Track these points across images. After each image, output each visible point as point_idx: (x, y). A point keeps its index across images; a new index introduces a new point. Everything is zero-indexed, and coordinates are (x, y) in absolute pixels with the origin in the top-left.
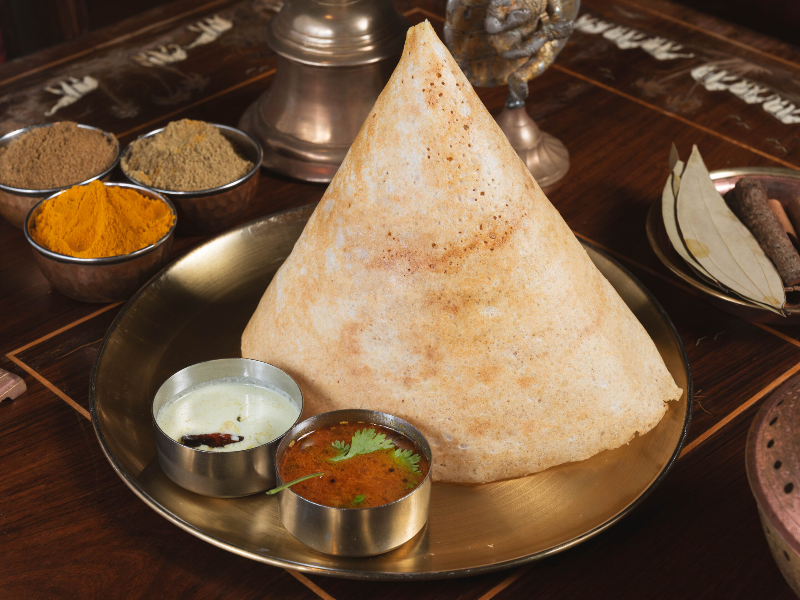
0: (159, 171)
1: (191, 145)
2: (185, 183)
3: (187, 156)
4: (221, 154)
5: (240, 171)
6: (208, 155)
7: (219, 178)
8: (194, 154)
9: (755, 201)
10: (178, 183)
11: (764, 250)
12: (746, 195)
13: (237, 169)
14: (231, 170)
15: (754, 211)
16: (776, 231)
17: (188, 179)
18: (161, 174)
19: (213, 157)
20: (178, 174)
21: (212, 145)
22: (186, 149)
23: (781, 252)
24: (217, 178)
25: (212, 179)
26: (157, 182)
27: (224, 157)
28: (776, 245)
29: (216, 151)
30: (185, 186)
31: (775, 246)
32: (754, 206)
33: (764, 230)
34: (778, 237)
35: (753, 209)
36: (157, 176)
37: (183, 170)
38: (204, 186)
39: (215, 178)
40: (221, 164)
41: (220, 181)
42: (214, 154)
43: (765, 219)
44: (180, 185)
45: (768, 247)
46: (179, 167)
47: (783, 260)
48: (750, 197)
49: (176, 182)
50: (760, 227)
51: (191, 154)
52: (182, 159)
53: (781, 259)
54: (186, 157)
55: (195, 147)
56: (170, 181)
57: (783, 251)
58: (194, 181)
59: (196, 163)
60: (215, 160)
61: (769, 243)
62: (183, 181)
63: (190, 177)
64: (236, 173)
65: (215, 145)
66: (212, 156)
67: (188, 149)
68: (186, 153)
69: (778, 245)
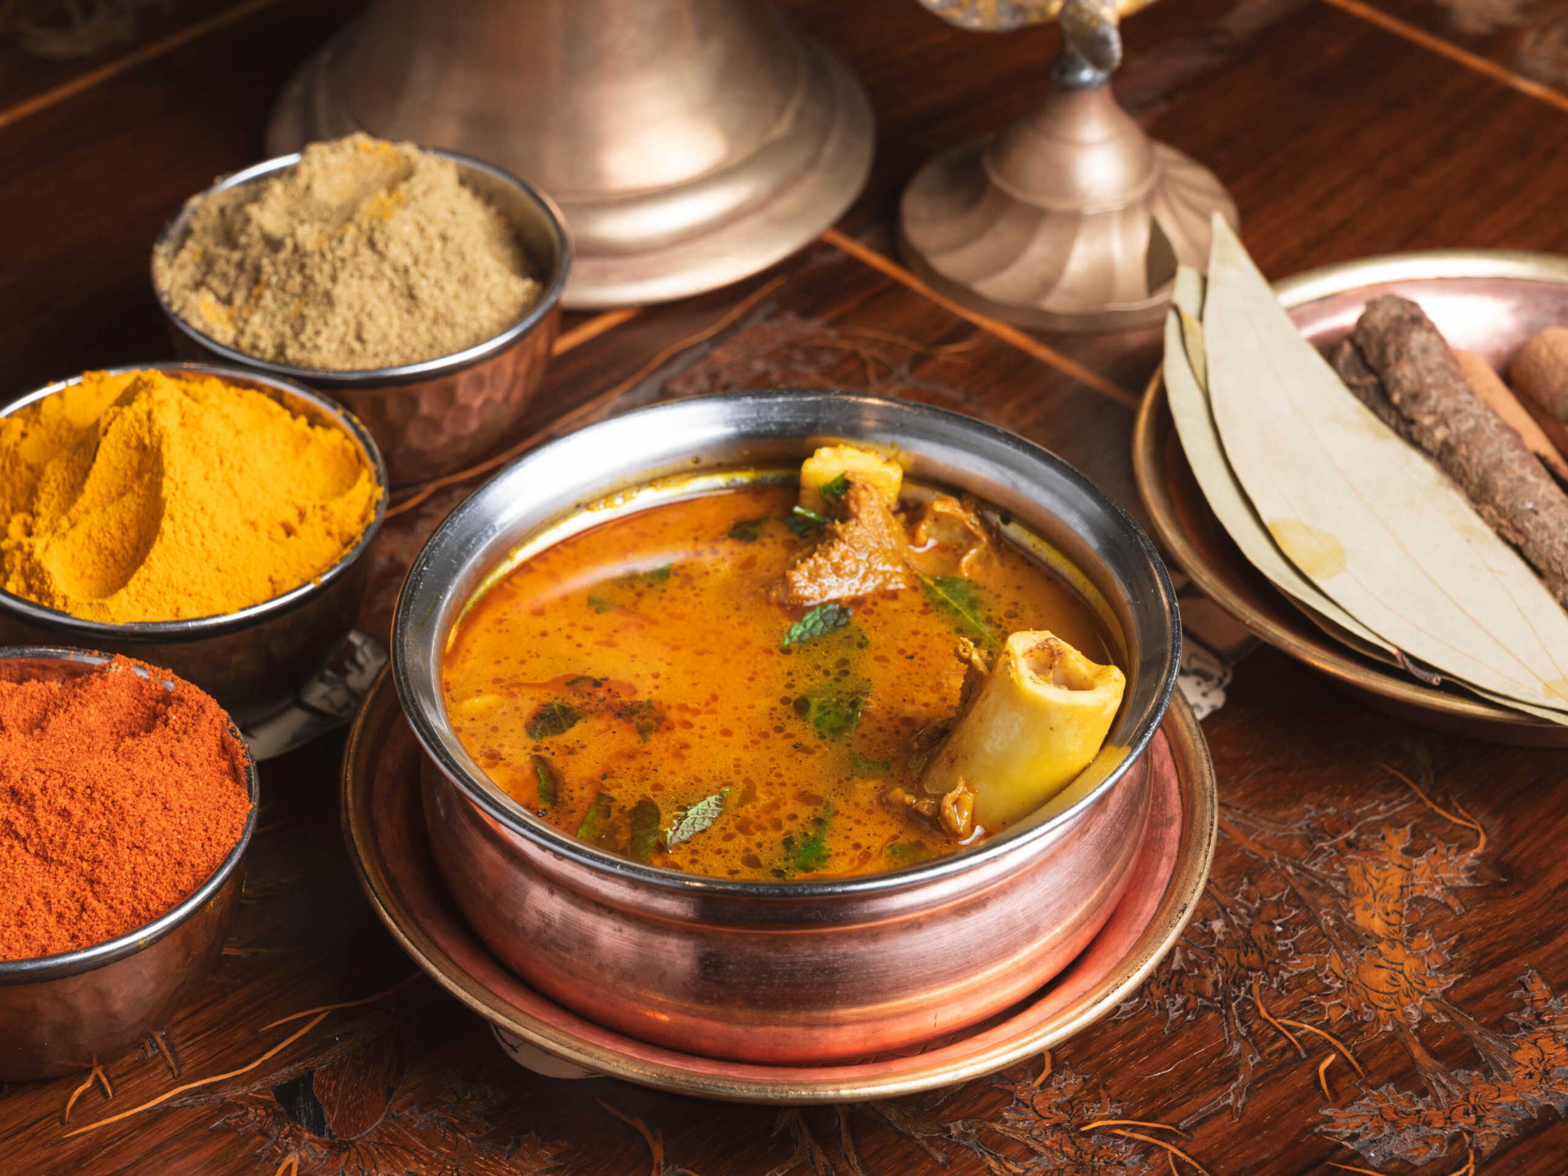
0: (260, 297)
1: (359, 227)
2: (329, 340)
3: (343, 260)
4: (444, 259)
5: (500, 311)
6: (408, 261)
7: (435, 330)
8: (366, 253)
9: (1430, 371)
10: (310, 339)
11: (1490, 522)
12: (1399, 354)
13: (492, 304)
14: (473, 308)
15: (1432, 403)
16: (1512, 461)
17: (342, 329)
18: (265, 309)
19: (421, 267)
20: (311, 312)
21: (422, 230)
22: (341, 240)
23: (1545, 527)
24: (429, 330)
25: (415, 331)
26: (249, 330)
27: (454, 269)
28: (1523, 503)
29: (430, 249)
30: (329, 351)
31: (1520, 506)
32: (1430, 386)
33: (1474, 460)
34: (1522, 479)
35: (1429, 397)
36: (251, 312)
37: (329, 299)
38: (387, 353)
39: (422, 328)
40: (442, 289)
41: (435, 338)
42: (423, 257)
43: (1470, 424)
44: (317, 348)
45: (1500, 511)
46: (316, 292)
47: (1558, 551)
48: (1412, 359)
49: (303, 338)
50: (1463, 450)
51: (356, 254)
52: (327, 268)
53: (1551, 548)
54: (338, 264)
55: (368, 233)
56: (287, 330)
57: (1552, 524)
58: (359, 338)
59: (367, 282)
60: (424, 276)
61: (1498, 498)
62: (325, 333)
63: (346, 323)
64: (486, 316)
65: (432, 231)
66: (416, 262)
67: (348, 238)
68: (340, 253)
69: (1530, 505)
